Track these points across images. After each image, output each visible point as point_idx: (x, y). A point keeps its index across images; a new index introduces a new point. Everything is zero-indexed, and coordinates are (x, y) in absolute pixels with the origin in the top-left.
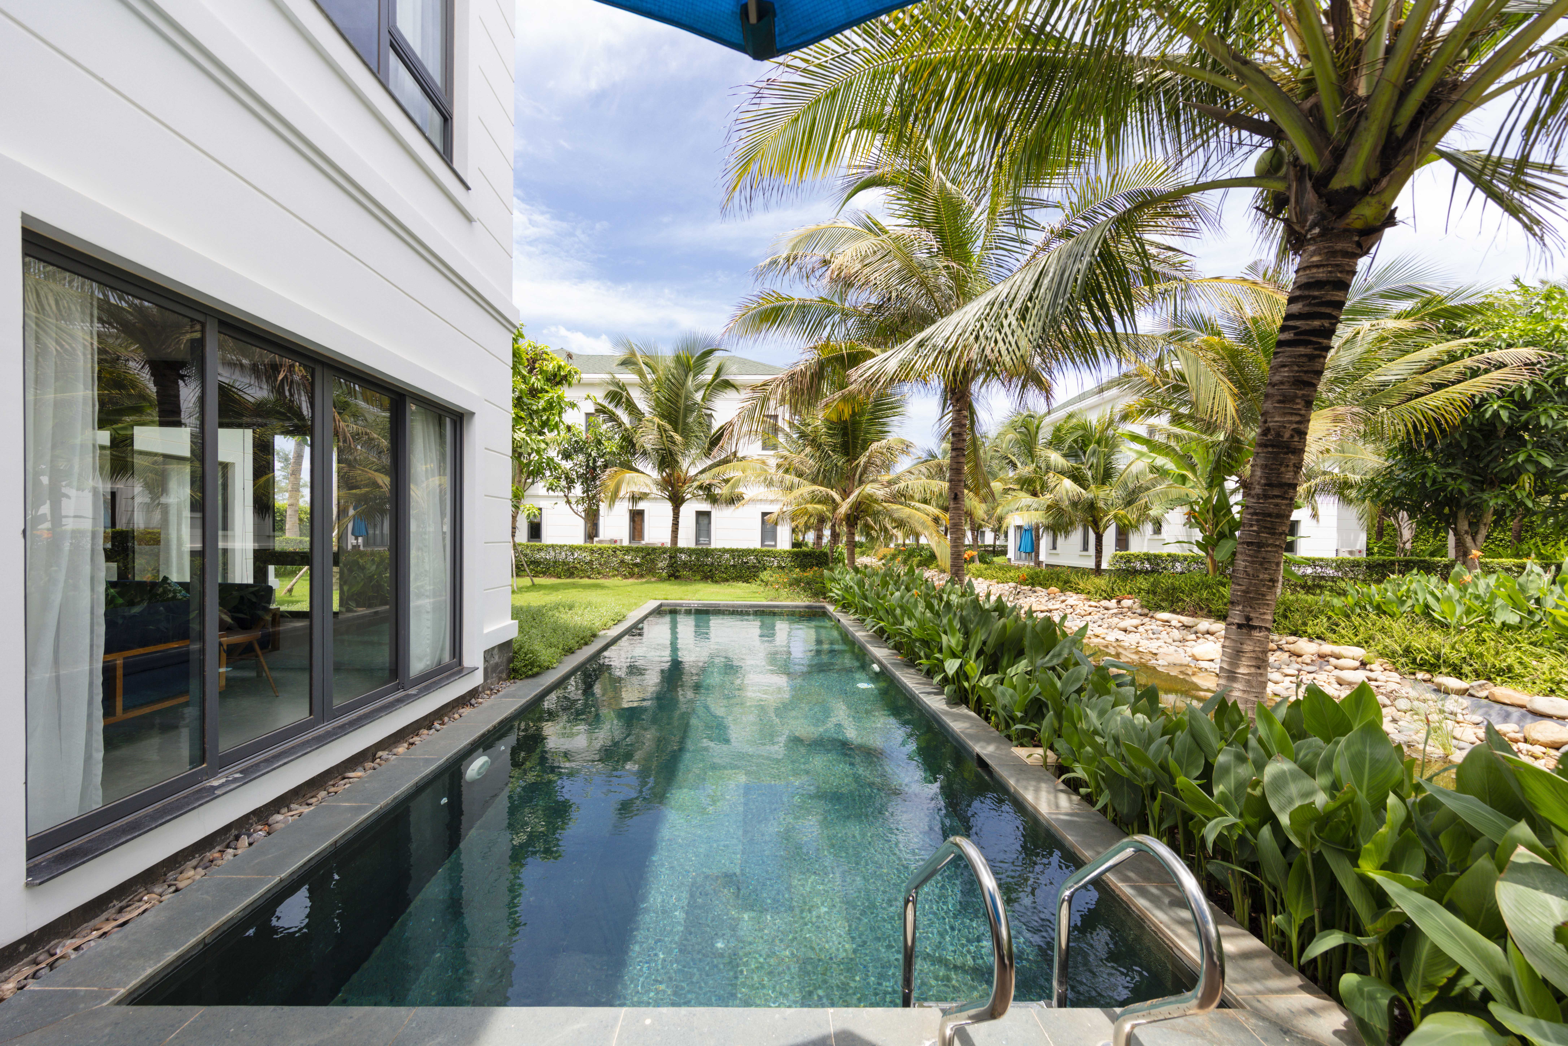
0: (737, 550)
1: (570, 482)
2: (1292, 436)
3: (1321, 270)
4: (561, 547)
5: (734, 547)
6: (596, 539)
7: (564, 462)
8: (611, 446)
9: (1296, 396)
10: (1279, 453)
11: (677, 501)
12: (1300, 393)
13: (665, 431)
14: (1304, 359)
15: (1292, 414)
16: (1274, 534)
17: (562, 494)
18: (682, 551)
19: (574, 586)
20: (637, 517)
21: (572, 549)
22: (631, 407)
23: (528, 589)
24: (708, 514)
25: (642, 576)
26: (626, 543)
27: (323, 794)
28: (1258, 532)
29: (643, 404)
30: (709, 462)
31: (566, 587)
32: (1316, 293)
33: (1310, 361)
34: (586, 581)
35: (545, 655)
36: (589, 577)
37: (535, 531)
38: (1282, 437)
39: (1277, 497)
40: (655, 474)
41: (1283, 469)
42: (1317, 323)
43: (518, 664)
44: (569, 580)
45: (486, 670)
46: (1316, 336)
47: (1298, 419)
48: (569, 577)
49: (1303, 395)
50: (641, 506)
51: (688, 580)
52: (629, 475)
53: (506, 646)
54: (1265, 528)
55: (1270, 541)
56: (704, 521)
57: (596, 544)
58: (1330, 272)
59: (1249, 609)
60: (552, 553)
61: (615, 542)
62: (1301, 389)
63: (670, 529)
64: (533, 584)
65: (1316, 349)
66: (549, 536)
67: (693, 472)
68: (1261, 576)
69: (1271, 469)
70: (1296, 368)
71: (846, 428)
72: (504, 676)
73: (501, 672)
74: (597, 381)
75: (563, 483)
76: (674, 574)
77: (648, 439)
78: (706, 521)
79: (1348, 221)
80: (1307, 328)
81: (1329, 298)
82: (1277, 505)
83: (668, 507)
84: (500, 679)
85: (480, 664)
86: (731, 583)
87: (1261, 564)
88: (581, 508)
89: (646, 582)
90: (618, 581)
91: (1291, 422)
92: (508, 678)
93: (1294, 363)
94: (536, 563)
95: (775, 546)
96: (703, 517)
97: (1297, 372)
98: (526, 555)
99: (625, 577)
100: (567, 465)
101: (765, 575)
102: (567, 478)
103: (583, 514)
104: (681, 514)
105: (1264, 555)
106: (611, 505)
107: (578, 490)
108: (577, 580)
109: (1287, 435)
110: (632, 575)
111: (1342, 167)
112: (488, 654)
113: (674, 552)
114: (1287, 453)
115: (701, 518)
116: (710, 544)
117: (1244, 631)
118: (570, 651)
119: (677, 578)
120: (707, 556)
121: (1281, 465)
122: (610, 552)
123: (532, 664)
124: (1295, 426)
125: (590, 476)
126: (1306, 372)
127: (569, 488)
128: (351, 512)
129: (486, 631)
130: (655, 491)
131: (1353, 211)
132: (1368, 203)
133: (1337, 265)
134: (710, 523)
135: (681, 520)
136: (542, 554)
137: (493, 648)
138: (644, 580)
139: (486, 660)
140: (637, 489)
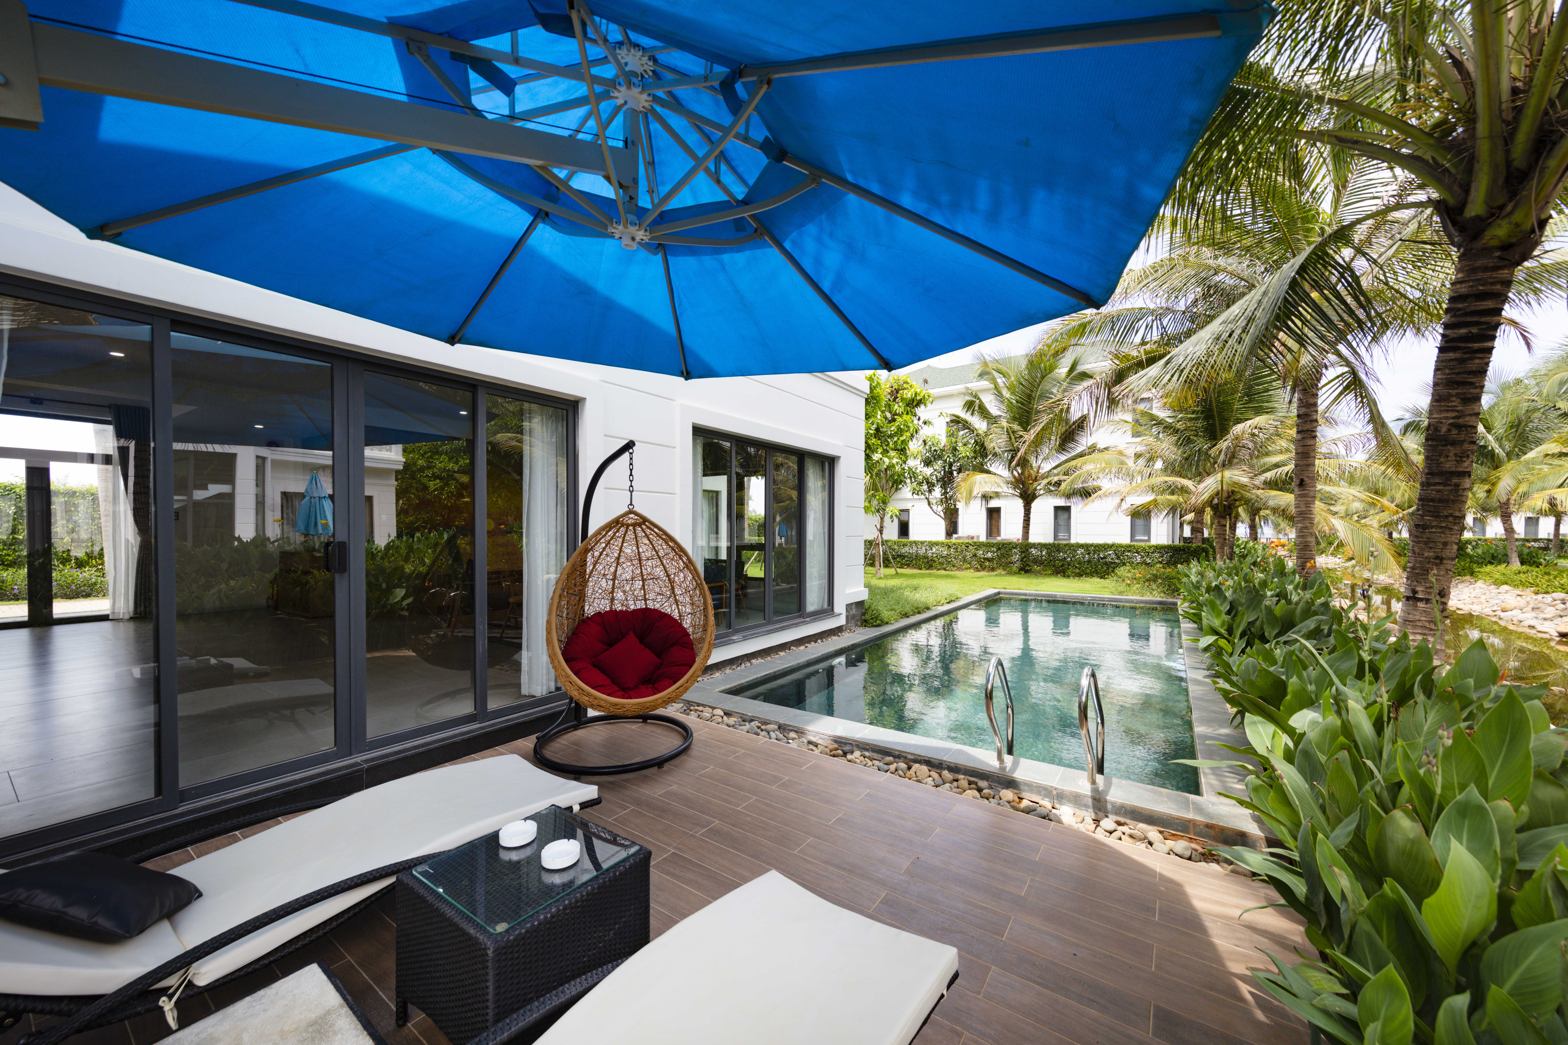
0: (1092, 545)
1: (931, 486)
2: (1449, 430)
3: (1463, 285)
4: (923, 543)
5: (1090, 542)
6: (955, 536)
7: (925, 469)
8: (965, 451)
9: (1450, 395)
10: (1437, 446)
11: (1028, 498)
12: (1454, 392)
13: (1014, 432)
14: (1454, 363)
15: (1448, 411)
16: (1438, 517)
17: (923, 497)
18: (1034, 545)
19: (930, 575)
20: (993, 514)
21: (932, 544)
22: (984, 412)
23: (892, 577)
24: (1067, 509)
25: (993, 569)
26: (983, 538)
27: (769, 658)
28: (1422, 516)
29: (994, 409)
30: (1063, 458)
31: (922, 576)
32: (1460, 306)
33: (1460, 364)
34: (943, 572)
35: (886, 614)
36: (945, 569)
37: (904, 529)
38: (1440, 431)
39: (1438, 484)
40: (1006, 473)
41: (1442, 460)
42: (1463, 331)
43: (867, 617)
44: (927, 571)
45: (847, 617)
46: (1463, 342)
47: (1454, 414)
48: (928, 569)
49: (1458, 394)
50: (993, 504)
51: (1039, 574)
52: (980, 477)
53: (860, 604)
54: (1429, 511)
55: (1434, 524)
56: (1063, 516)
57: (954, 539)
58: (1471, 286)
59: (1415, 583)
60: (915, 548)
61: (973, 538)
62: (1454, 389)
63: (1021, 525)
64: (897, 573)
65: (1465, 353)
66: (916, 533)
67: (1046, 467)
68: (1426, 554)
69: (1432, 460)
70: (1447, 371)
71: (1210, 410)
72: (859, 623)
73: (857, 621)
74: (955, 392)
75: (925, 487)
76: (1025, 569)
77: (997, 442)
78: (1066, 515)
79: (1483, 242)
80: (1455, 336)
81: (1472, 308)
82: (1439, 491)
83: (1019, 503)
84: (856, 625)
85: (843, 611)
86: (1083, 578)
87: (1426, 543)
88: (940, 508)
89: (996, 575)
90: (970, 573)
91: (1447, 418)
92: (861, 625)
93: (1446, 367)
94: (902, 556)
95: (1149, 540)
96: (1062, 512)
97: (1449, 374)
98: (894, 550)
99: (977, 570)
100: (928, 471)
101: (1122, 571)
102: (928, 483)
103: (942, 514)
104: (1032, 510)
105: (1428, 535)
106: (967, 503)
107: (937, 492)
108: (934, 571)
109: (1444, 429)
110: (983, 569)
111: (1471, 198)
112: (849, 606)
113: (1025, 547)
114: (1446, 445)
115: (1060, 513)
116: (1069, 539)
117: (1411, 602)
118: (906, 615)
119: (1027, 572)
120: (1059, 551)
121: (1440, 456)
122: (963, 546)
123: (876, 618)
124: (1451, 421)
125: (947, 480)
126: (1457, 374)
127: (930, 491)
128: (778, 519)
129: (847, 592)
130: (1006, 489)
131: (1486, 233)
132: (1499, 226)
133: (1478, 280)
134: (1069, 518)
135: (1032, 516)
136: (907, 549)
137: (852, 604)
138: (995, 573)
139: (847, 611)
140: (988, 489)
